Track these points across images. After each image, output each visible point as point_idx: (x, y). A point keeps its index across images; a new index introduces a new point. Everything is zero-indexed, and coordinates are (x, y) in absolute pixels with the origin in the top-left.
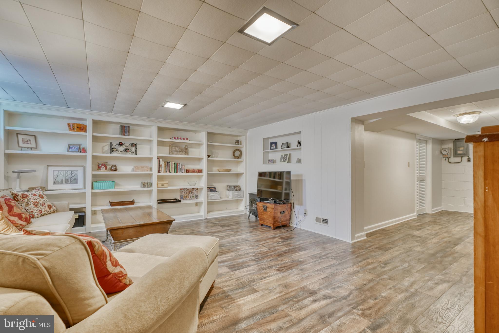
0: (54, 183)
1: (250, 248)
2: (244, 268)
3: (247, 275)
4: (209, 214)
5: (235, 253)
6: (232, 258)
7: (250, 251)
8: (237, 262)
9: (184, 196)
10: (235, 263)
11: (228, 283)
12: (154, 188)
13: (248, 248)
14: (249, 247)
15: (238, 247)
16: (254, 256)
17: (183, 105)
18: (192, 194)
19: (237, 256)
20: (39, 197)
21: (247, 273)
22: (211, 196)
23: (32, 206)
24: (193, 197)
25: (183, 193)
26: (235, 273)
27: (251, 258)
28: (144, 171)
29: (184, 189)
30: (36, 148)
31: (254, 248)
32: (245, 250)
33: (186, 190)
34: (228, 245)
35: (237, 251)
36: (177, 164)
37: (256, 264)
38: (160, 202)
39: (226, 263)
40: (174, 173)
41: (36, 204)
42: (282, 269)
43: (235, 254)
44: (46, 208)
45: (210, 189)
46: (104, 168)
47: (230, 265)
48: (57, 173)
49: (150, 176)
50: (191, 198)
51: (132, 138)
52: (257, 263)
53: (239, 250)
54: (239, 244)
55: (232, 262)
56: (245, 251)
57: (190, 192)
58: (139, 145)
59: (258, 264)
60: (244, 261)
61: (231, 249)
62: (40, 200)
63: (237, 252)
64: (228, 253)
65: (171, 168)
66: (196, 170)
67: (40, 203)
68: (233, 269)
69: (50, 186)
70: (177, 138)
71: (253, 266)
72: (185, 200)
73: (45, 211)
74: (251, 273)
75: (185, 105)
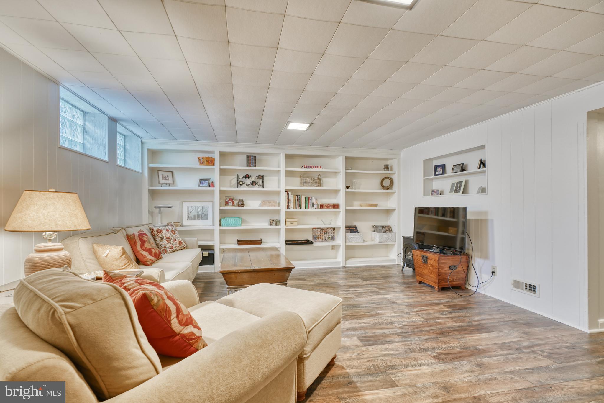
0: (188, 219)
1: (396, 315)
2: (382, 344)
3: (385, 355)
4: (348, 261)
5: (374, 320)
6: (368, 326)
7: (396, 319)
8: (374, 333)
9: (317, 237)
10: (371, 335)
11: (355, 363)
12: (282, 227)
13: (393, 314)
14: (395, 313)
15: (379, 311)
16: (400, 328)
17: (309, 125)
18: (327, 235)
19: (375, 324)
20: (171, 233)
21: (387, 353)
22: (350, 238)
23: (165, 241)
24: (329, 238)
25: (317, 234)
26: (368, 349)
27: (396, 331)
28: (272, 206)
29: (318, 228)
30: (173, 184)
31: (402, 316)
32: (388, 317)
33: (320, 229)
34: (365, 307)
35: (378, 316)
36: (309, 198)
37: (401, 342)
38: (288, 242)
39: (358, 333)
40: (305, 208)
41: (168, 240)
42: (443, 356)
43: (374, 321)
44: (177, 244)
45: (349, 229)
46: (231, 203)
47: (363, 335)
48: (190, 208)
49: (278, 212)
50: (326, 239)
51: (259, 168)
52: (403, 339)
53: (380, 316)
54: (382, 307)
55: (367, 331)
56: (388, 318)
57: (324, 232)
58: (266, 176)
59: (405, 341)
60: (385, 333)
61: (369, 313)
62: (172, 236)
63: (377, 318)
64: (363, 317)
65: (301, 202)
66: (331, 204)
67: (172, 239)
68: (367, 343)
69: (185, 222)
70: (307, 166)
71: (396, 344)
72: (319, 241)
73: (176, 247)
74: (392, 355)
75: (311, 124)
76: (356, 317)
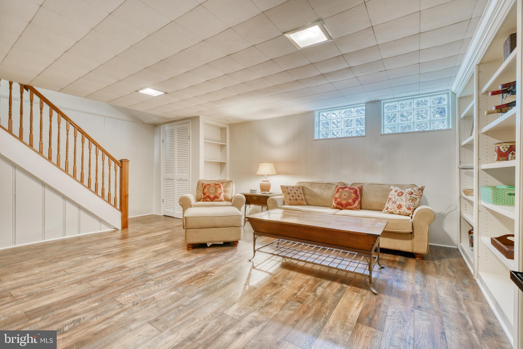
1: (152, 296)
2: (163, 265)
3: (160, 259)
5: (177, 281)
6: (180, 273)
7: (153, 289)
8: (172, 269)
10: (174, 267)
11: (177, 252)
13: (156, 295)
14: (154, 298)
15: (175, 294)
16: (147, 281)
19: (173, 277)
21: (160, 261)
26: (173, 259)
27: (153, 276)
31: (144, 296)
32: (161, 290)
34: (194, 296)
35: (174, 286)
37: (148, 270)
39: (185, 266)
43: (176, 279)
47: (180, 265)
52: (146, 272)
53: (172, 287)
54: (173, 303)
55: (178, 269)
56: (162, 288)
59: (145, 271)
60: (163, 272)
61: (186, 287)
63: (175, 284)
64: (189, 280)
68: (175, 262)
71: (153, 267)
74: (156, 261)
76: (196, 278)
